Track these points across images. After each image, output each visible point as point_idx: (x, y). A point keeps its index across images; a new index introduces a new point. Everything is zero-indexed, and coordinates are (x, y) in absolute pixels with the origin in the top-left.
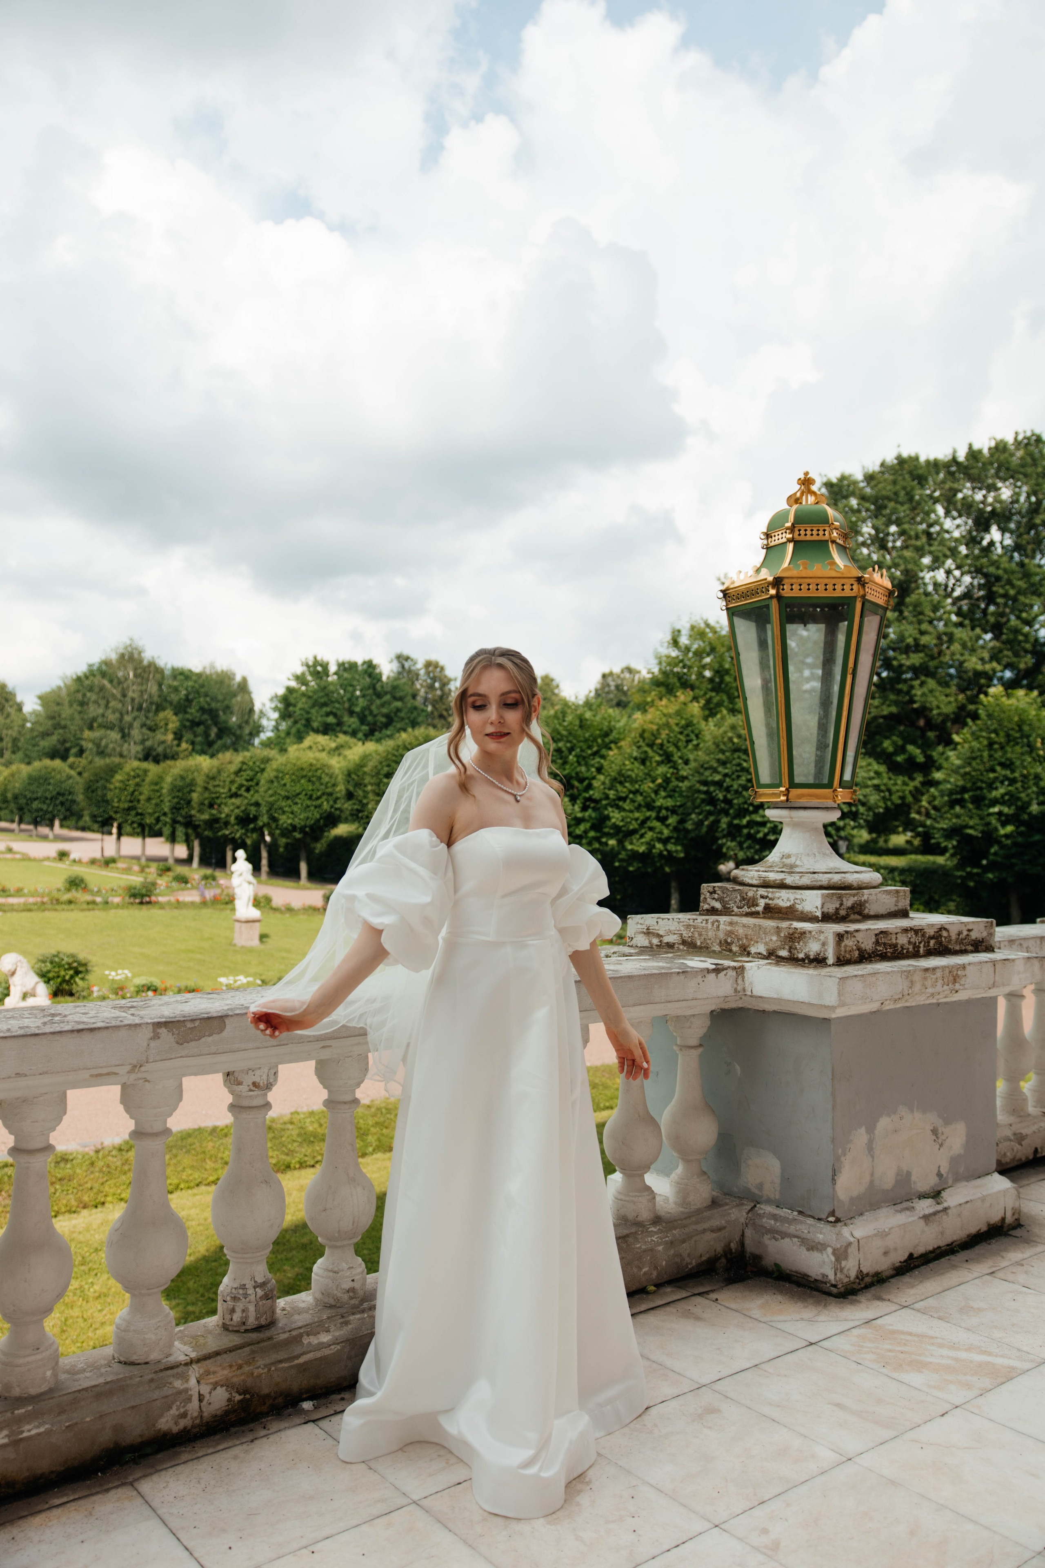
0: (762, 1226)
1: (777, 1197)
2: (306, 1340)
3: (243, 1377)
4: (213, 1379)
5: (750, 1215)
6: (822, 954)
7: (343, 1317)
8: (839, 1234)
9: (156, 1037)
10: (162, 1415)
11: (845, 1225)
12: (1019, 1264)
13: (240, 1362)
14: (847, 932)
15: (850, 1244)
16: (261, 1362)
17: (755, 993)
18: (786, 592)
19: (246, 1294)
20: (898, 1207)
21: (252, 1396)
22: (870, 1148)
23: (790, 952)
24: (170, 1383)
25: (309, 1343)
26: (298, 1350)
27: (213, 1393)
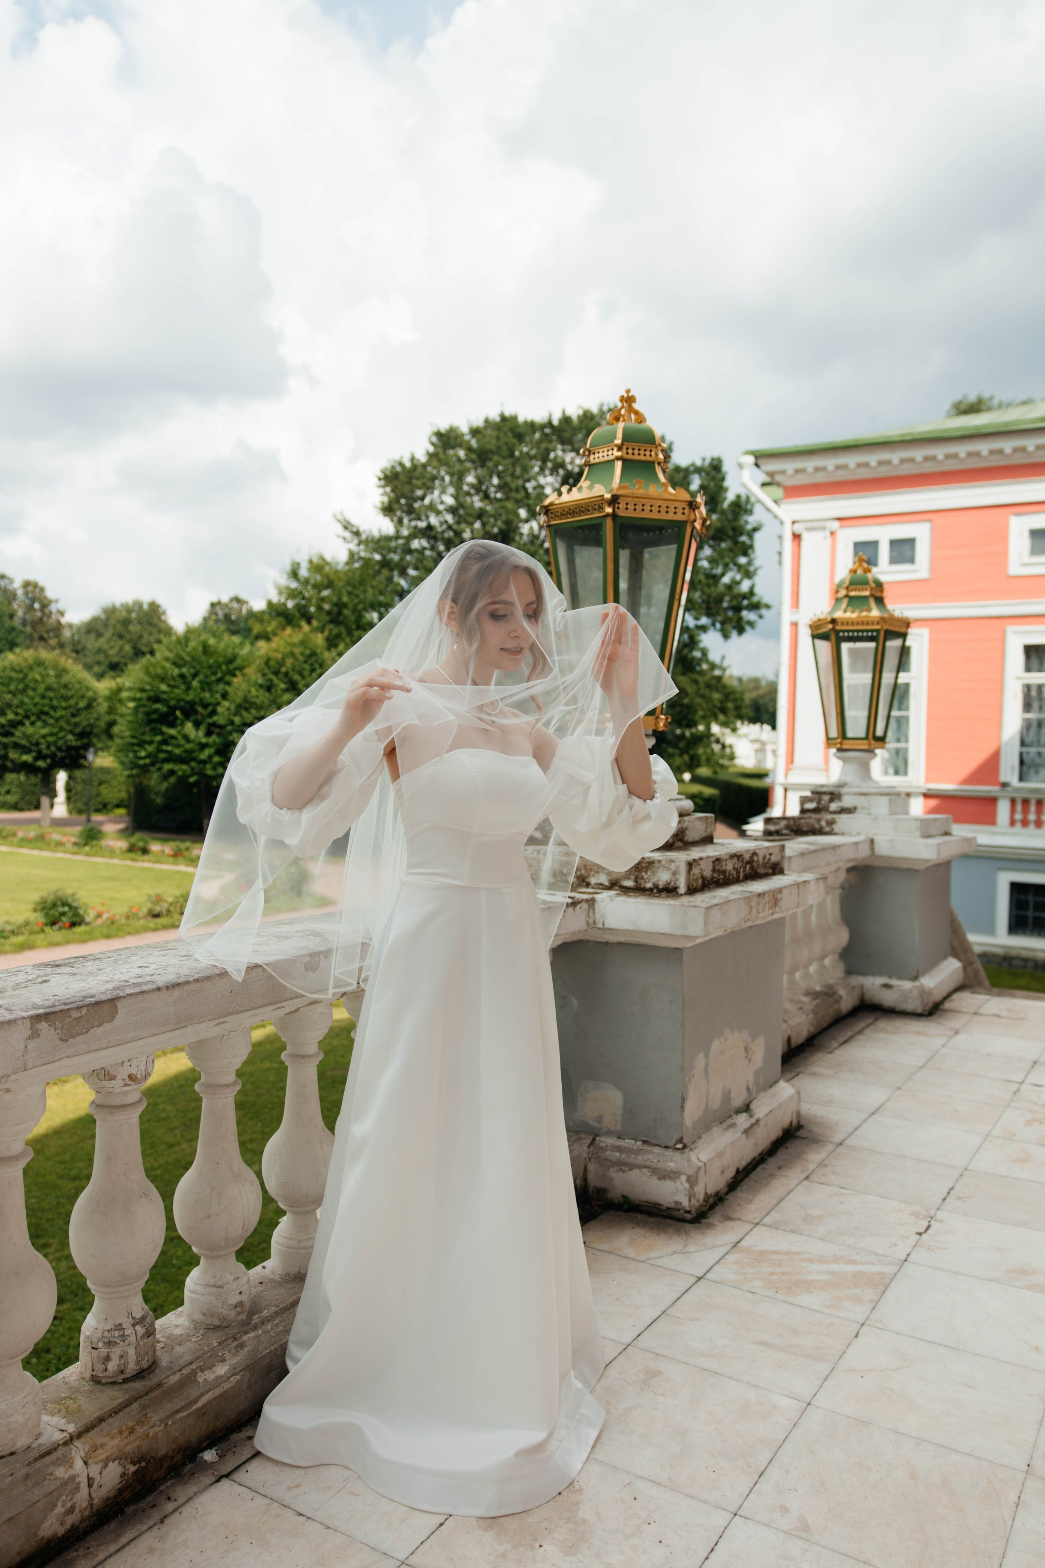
0: (607, 1159)
1: (619, 1128)
2: (201, 1379)
3: (137, 1442)
4: (102, 1454)
5: (592, 1149)
6: (672, 884)
7: (235, 1339)
8: (689, 1160)
9: (35, 1034)
10: (45, 1519)
11: (691, 1150)
12: (822, 1164)
13: (131, 1424)
14: (694, 860)
15: (700, 1168)
16: (155, 1418)
17: (607, 925)
18: (621, 513)
19: (124, 1335)
20: (725, 1125)
21: (148, 1463)
22: (706, 1072)
23: (636, 881)
24: (51, 1474)
25: (206, 1380)
26: (194, 1392)
27: (105, 1472)
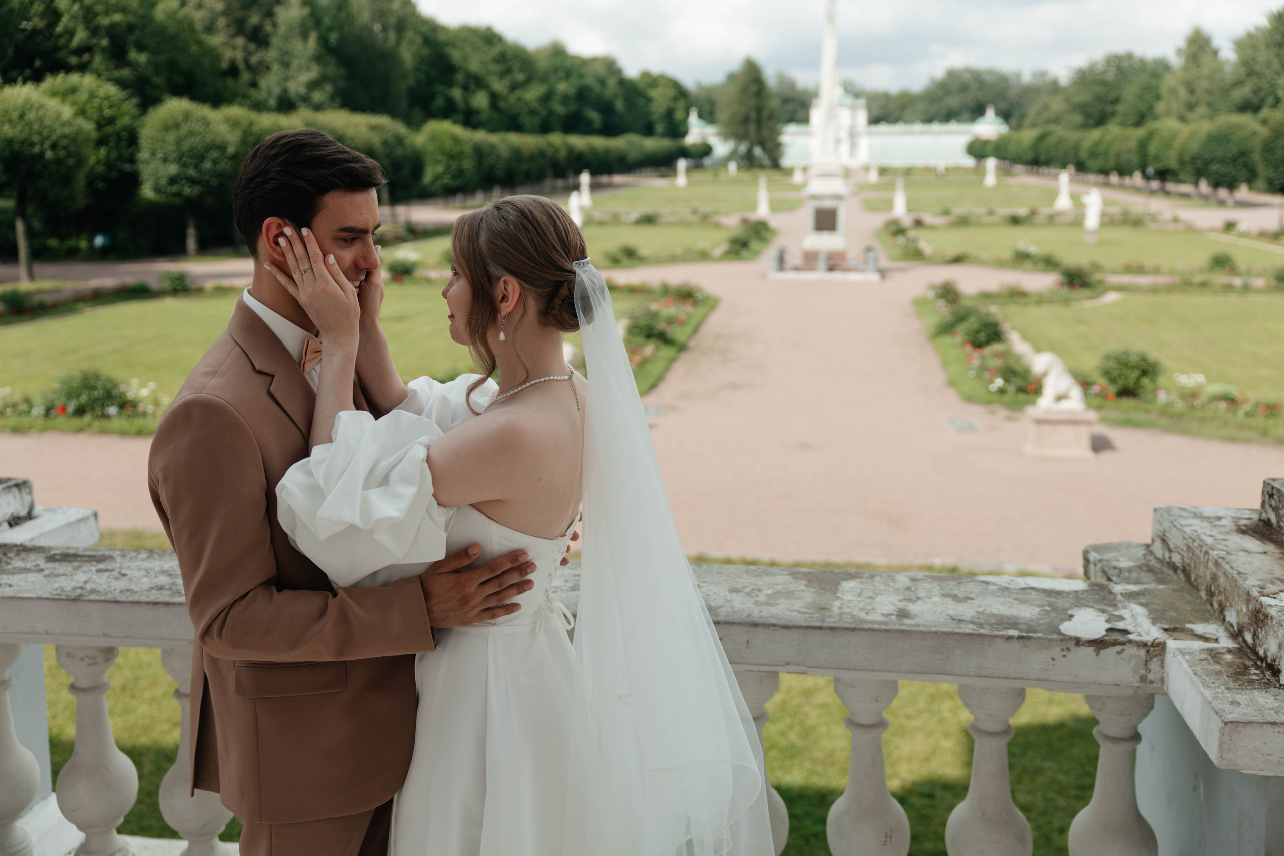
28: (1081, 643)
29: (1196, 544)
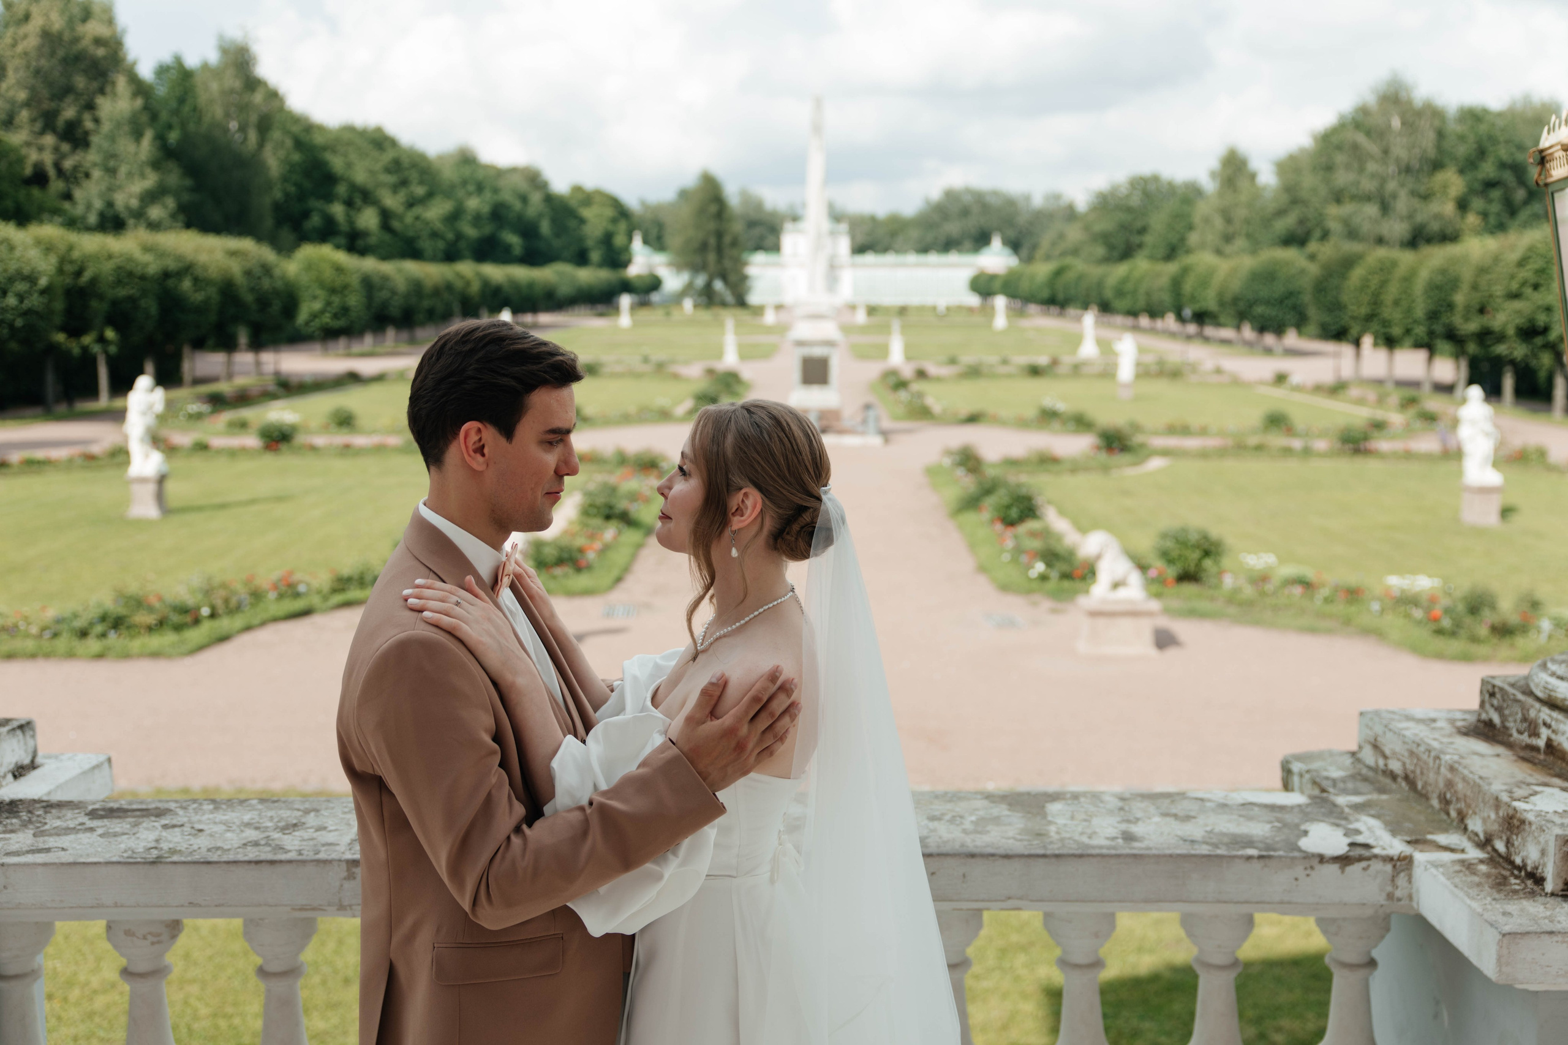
23: (1506, 846)
28: (1325, 860)
29: (1422, 749)
